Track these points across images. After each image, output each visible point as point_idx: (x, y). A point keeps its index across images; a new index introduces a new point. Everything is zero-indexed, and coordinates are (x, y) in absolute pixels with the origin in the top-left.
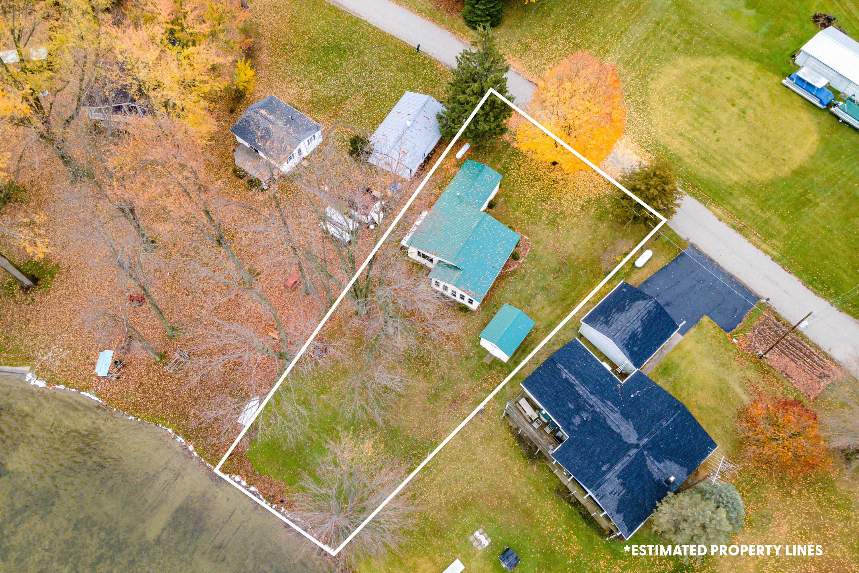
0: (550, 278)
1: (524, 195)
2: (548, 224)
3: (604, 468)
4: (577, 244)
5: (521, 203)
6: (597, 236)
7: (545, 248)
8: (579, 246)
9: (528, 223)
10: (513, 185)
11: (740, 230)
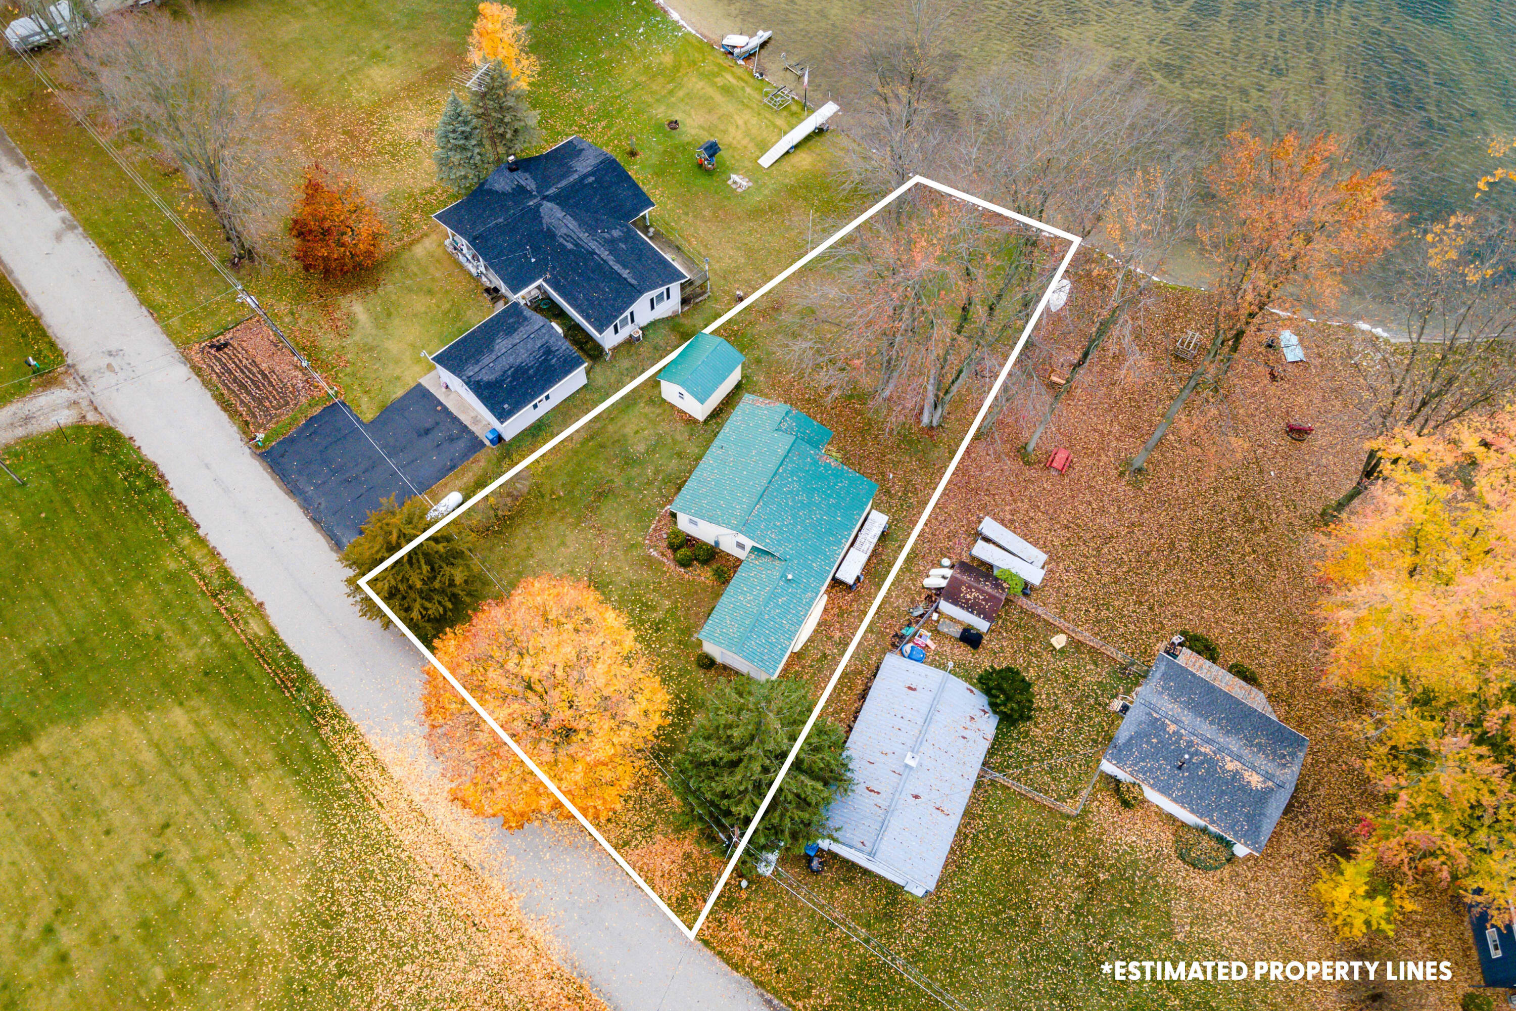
0: (619, 481)
1: (649, 646)
2: (609, 584)
3: (592, 179)
4: (559, 546)
5: (658, 630)
6: (517, 564)
7: (620, 536)
8: (555, 543)
9: (647, 586)
10: (671, 669)
11: (231, 584)
